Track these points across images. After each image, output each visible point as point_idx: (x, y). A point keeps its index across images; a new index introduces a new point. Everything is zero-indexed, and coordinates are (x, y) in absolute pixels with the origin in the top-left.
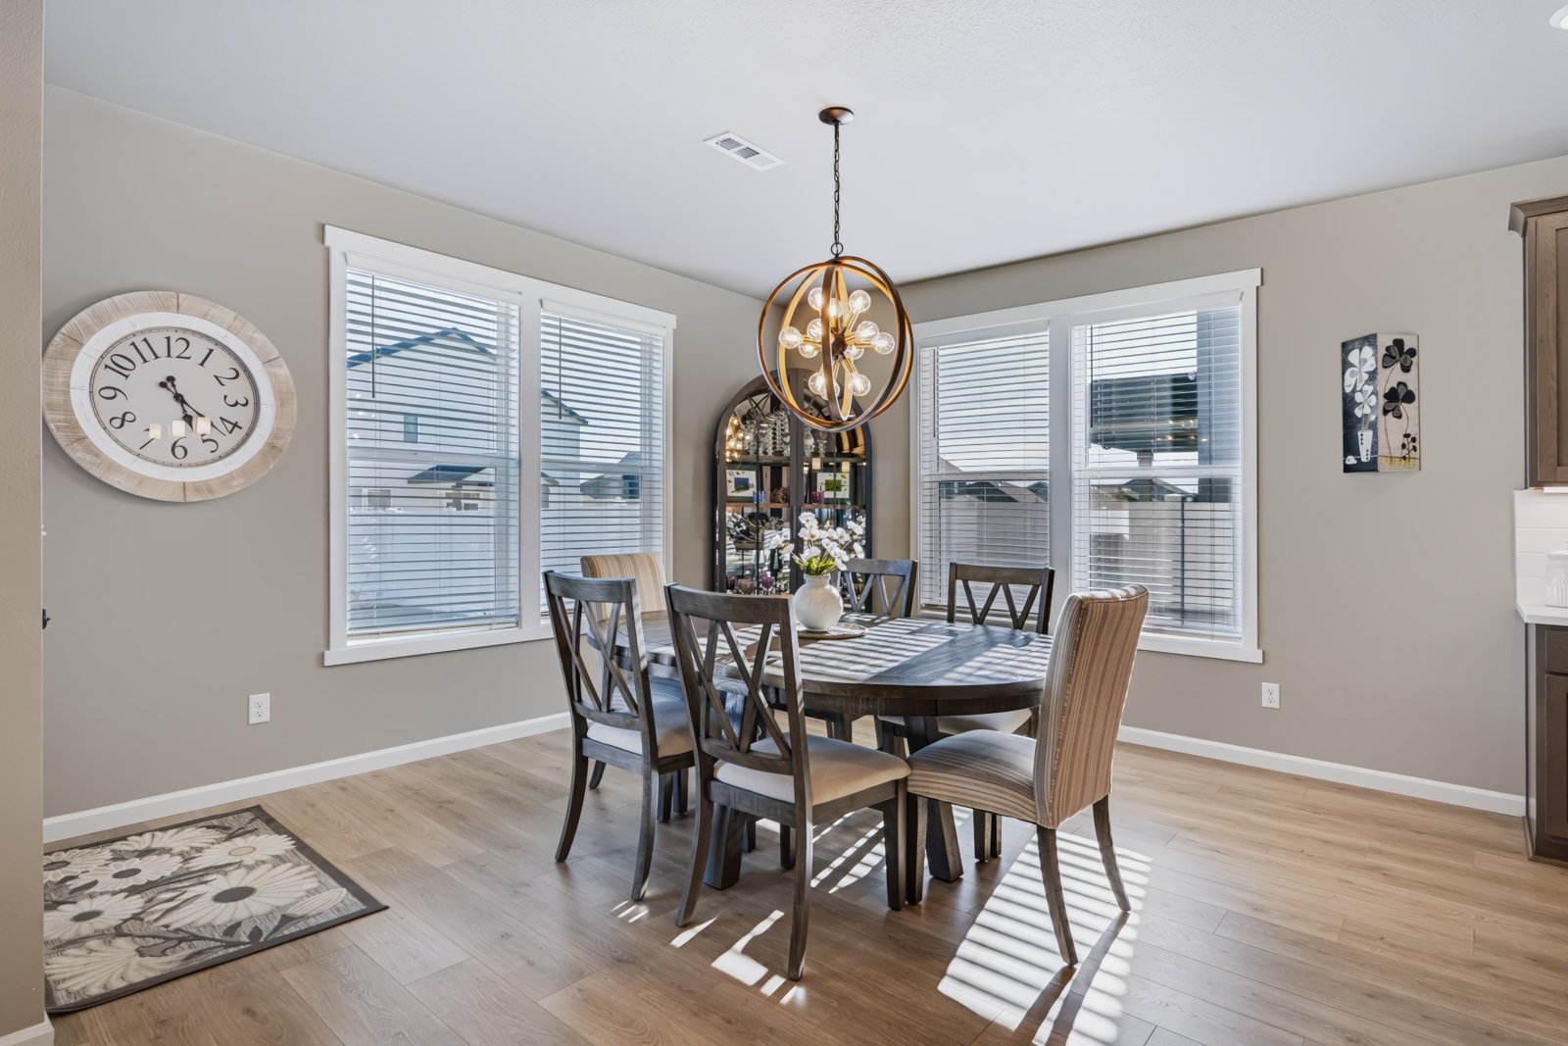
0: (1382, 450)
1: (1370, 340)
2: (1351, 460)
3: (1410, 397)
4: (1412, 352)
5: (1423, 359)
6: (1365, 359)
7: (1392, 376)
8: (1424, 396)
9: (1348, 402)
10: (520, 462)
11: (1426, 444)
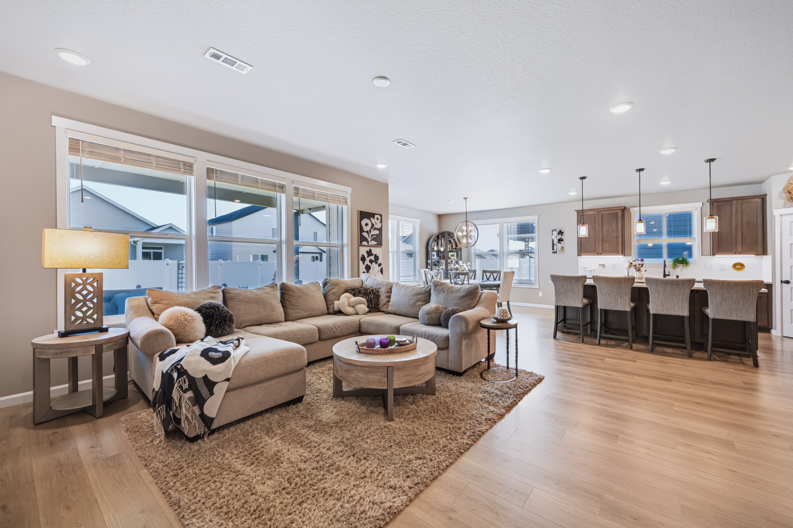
0: (558, 249)
1: (556, 230)
2: (553, 251)
3: (562, 240)
4: (563, 232)
5: (565, 234)
6: (555, 233)
7: (560, 237)
8: (565, 240)
9: (553, 241)
10: (397, 252)
11: (565, 249)
